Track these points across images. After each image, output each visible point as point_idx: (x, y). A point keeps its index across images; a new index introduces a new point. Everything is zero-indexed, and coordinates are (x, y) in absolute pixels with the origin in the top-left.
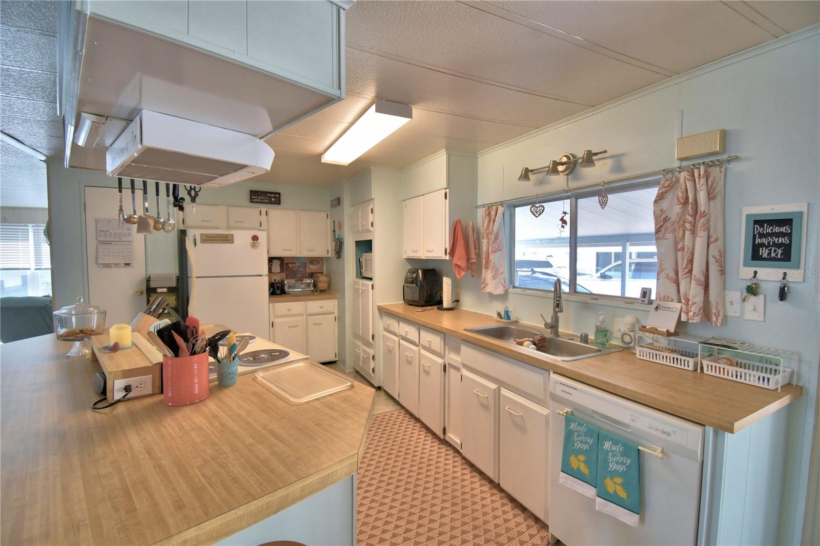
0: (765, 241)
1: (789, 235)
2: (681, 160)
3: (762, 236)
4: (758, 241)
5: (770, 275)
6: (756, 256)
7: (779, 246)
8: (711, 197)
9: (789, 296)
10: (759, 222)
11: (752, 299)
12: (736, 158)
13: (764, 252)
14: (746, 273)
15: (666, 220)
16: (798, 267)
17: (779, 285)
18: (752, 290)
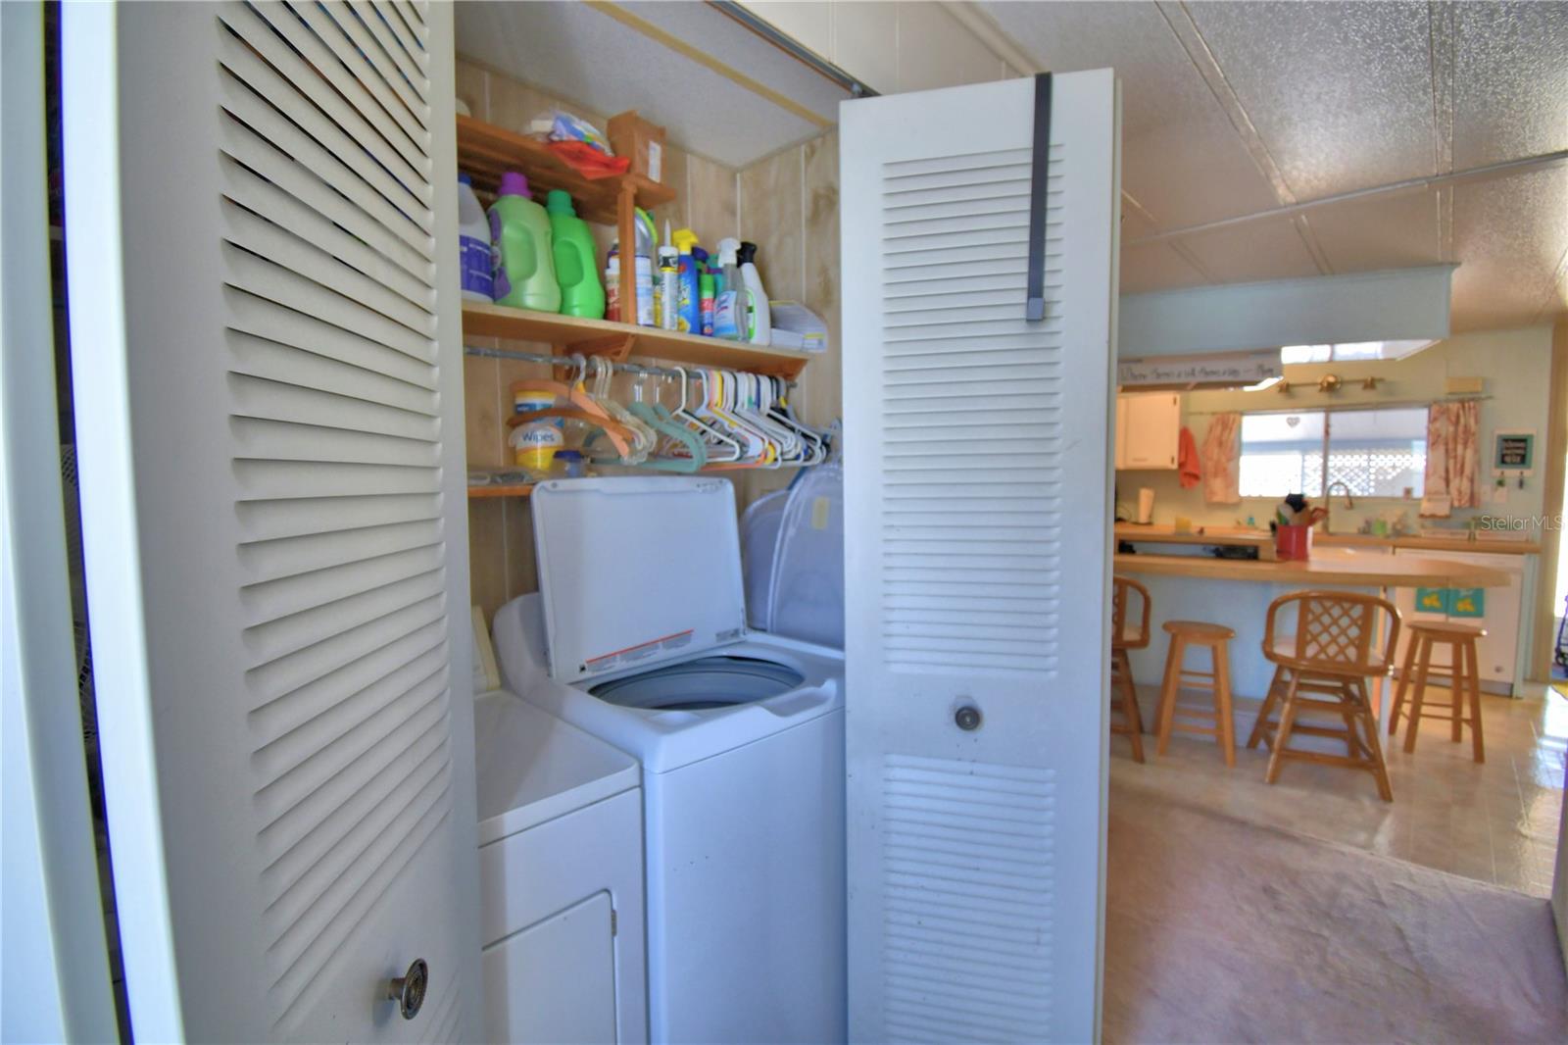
0: (1509, 452)
1: (1525, 449)
2: (1450, 394)
3: (1507, 448)
4: (1505, 452)
5: (1512, 473)
6: (1503, 461)
7: (1517, 455)
8: (1477, 422)
9: (1525, 486)
10: (1506, 440)
11: (1501, 489)
12: (1490, 397)
13: (1508, 459)
14: (1497, 472)
15: (1439, 436)
16: (1529, 467)
17: (1518, 480)
18: (1501, 483)
